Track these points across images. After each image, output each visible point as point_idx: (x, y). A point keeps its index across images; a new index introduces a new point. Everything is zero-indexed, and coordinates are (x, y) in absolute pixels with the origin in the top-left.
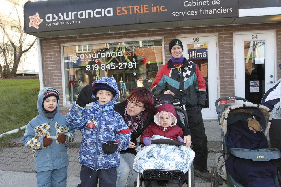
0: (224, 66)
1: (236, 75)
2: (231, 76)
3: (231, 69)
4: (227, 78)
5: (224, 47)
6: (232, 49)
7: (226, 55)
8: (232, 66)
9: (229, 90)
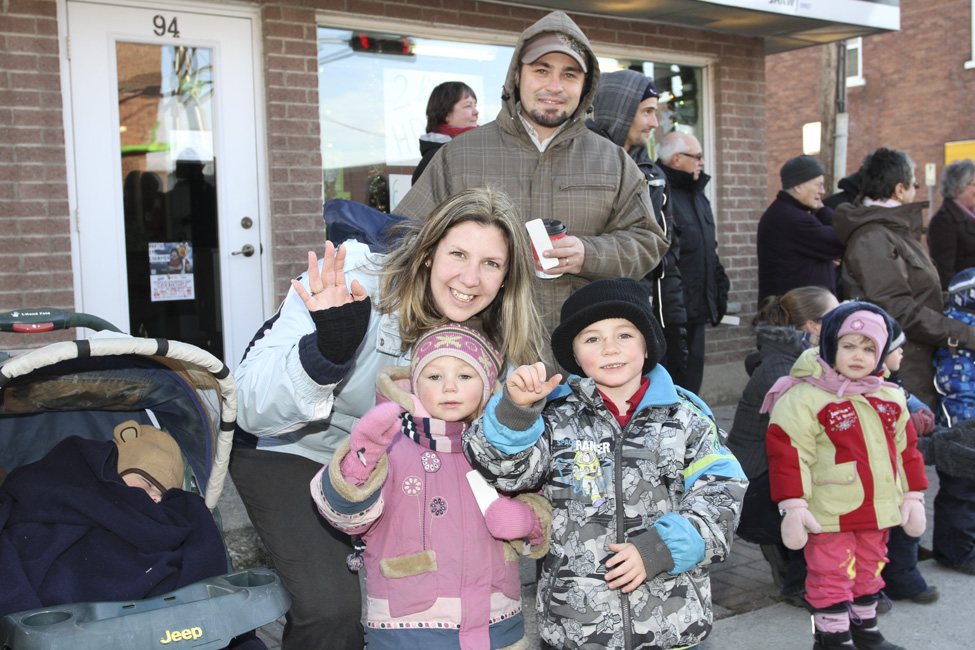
0: (12, 160)
1: (77, 213)
2: (53, 218)
3: (51, 182)
4: (29, 227)
5: (10, 56)
6: (56, 73)
7: (24, 104)
8: (55, 164)
9: (46, 290)
